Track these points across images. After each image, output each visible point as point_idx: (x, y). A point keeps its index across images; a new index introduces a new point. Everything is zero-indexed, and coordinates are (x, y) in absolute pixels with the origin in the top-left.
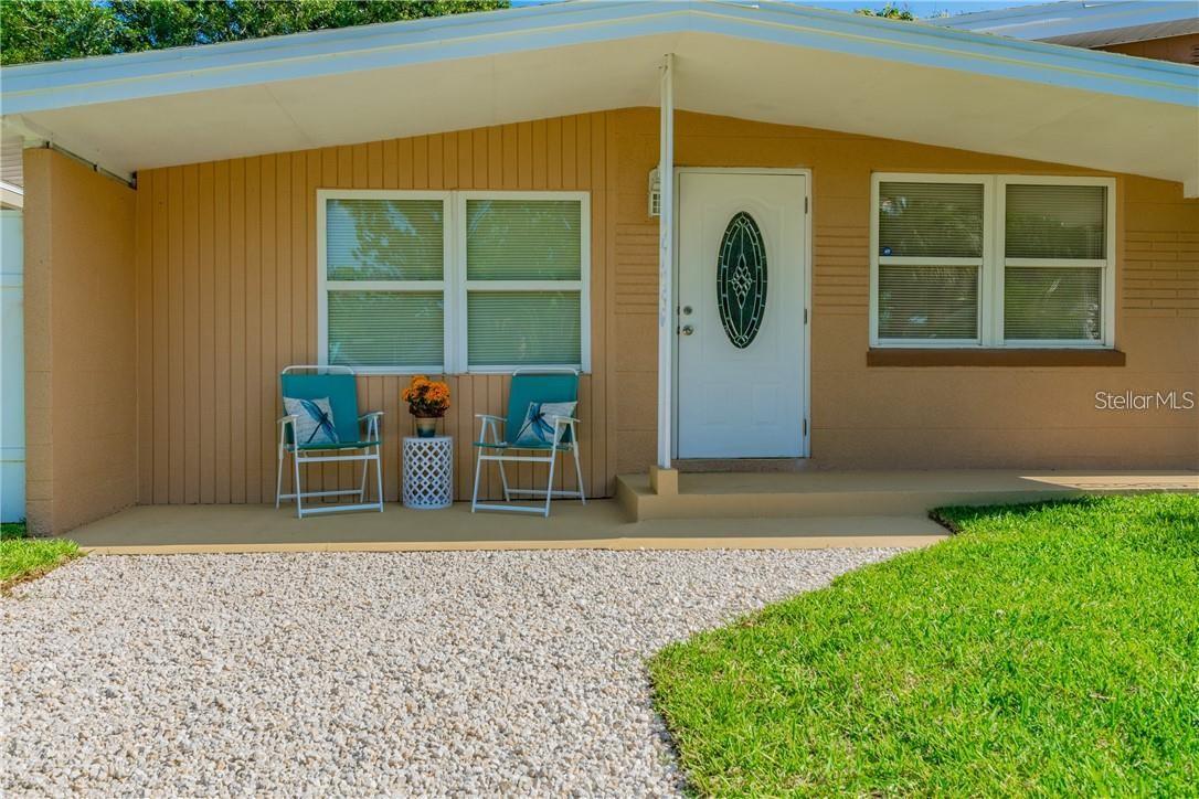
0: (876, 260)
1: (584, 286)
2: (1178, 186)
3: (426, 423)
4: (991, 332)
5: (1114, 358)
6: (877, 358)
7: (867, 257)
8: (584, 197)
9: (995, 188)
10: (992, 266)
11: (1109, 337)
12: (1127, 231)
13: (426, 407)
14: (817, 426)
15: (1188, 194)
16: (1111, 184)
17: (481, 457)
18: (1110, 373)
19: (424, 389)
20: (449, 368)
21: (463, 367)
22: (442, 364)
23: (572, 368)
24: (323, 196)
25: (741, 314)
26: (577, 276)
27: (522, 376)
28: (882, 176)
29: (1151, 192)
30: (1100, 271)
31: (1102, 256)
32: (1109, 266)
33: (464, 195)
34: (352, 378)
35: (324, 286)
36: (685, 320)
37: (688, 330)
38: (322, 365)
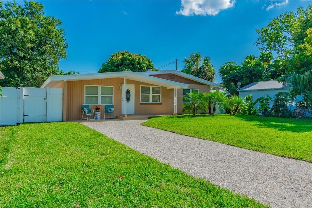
0: (141, 94)
1: (113, 96)
2: (166, 88)
3: (98, 111)
4: (151, 101)
5: (161, 104)
6: (141, 104)
7: (140, 94)
8: (113, 87)
9: (151, 87)
10: (151, 95)
11: (161, 102)
12: (162, 92)
13: (98, 109)
14: (135, 111)
16: (161, 87)
17: (105, 114)
18: (161, 105)
19: (98, 107)
20: (99, 105)
22: (98, 104)
23: (112, 105)
24: (85, 85)
25: (128, 99)
26: (112, 95)
27: (107, 105)
28: (141, 86)
29: (164, 88)
30: (160, 95)
31: (160, 94)
32: (161, 95)
33: (101, 86)
34: (88, 106)
35: (85, 95)
36: (123, 100)
37: (123, 101)
38: (85, 104)
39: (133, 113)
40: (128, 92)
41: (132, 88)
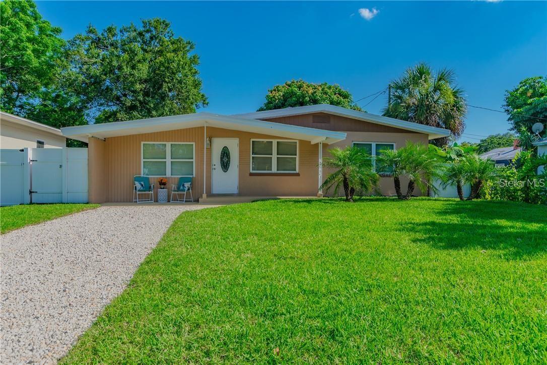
0: (252, 156)
1: (194, 160)
2: (310, 142)
3: (162, 186)
4: (274, 169)
5: (298, 175)
6: (251, 174)
7: (250, 155)
8: (194, 143)
9: (275, 142)
10: (274, 157)
11: (297, 171)
12: (300, 150)
13: (162, 184)
14: (240, 188)
15: (312, 143)
16: (298, 141)
17: (173, 193)
18: (297, 178)
19: (162, 180)
20: (167, 176)
21: (170, 176)
23: (191, 176)
24: (142, 143)
25: (225, 166)
26: (192, 159)
27: (181, 178)
28: (252, 140)
29: (305, 143)
30: (295, 158)
31: (296, 155)
32: (297, 157)
33: (170, 143)
34: (148, 178)
35: (142, 160)
36: (214, 167)
37: (215, 169)
38: (142, 176)
39: (235, 191)
40: (225, 154)
41: (233, 145)
